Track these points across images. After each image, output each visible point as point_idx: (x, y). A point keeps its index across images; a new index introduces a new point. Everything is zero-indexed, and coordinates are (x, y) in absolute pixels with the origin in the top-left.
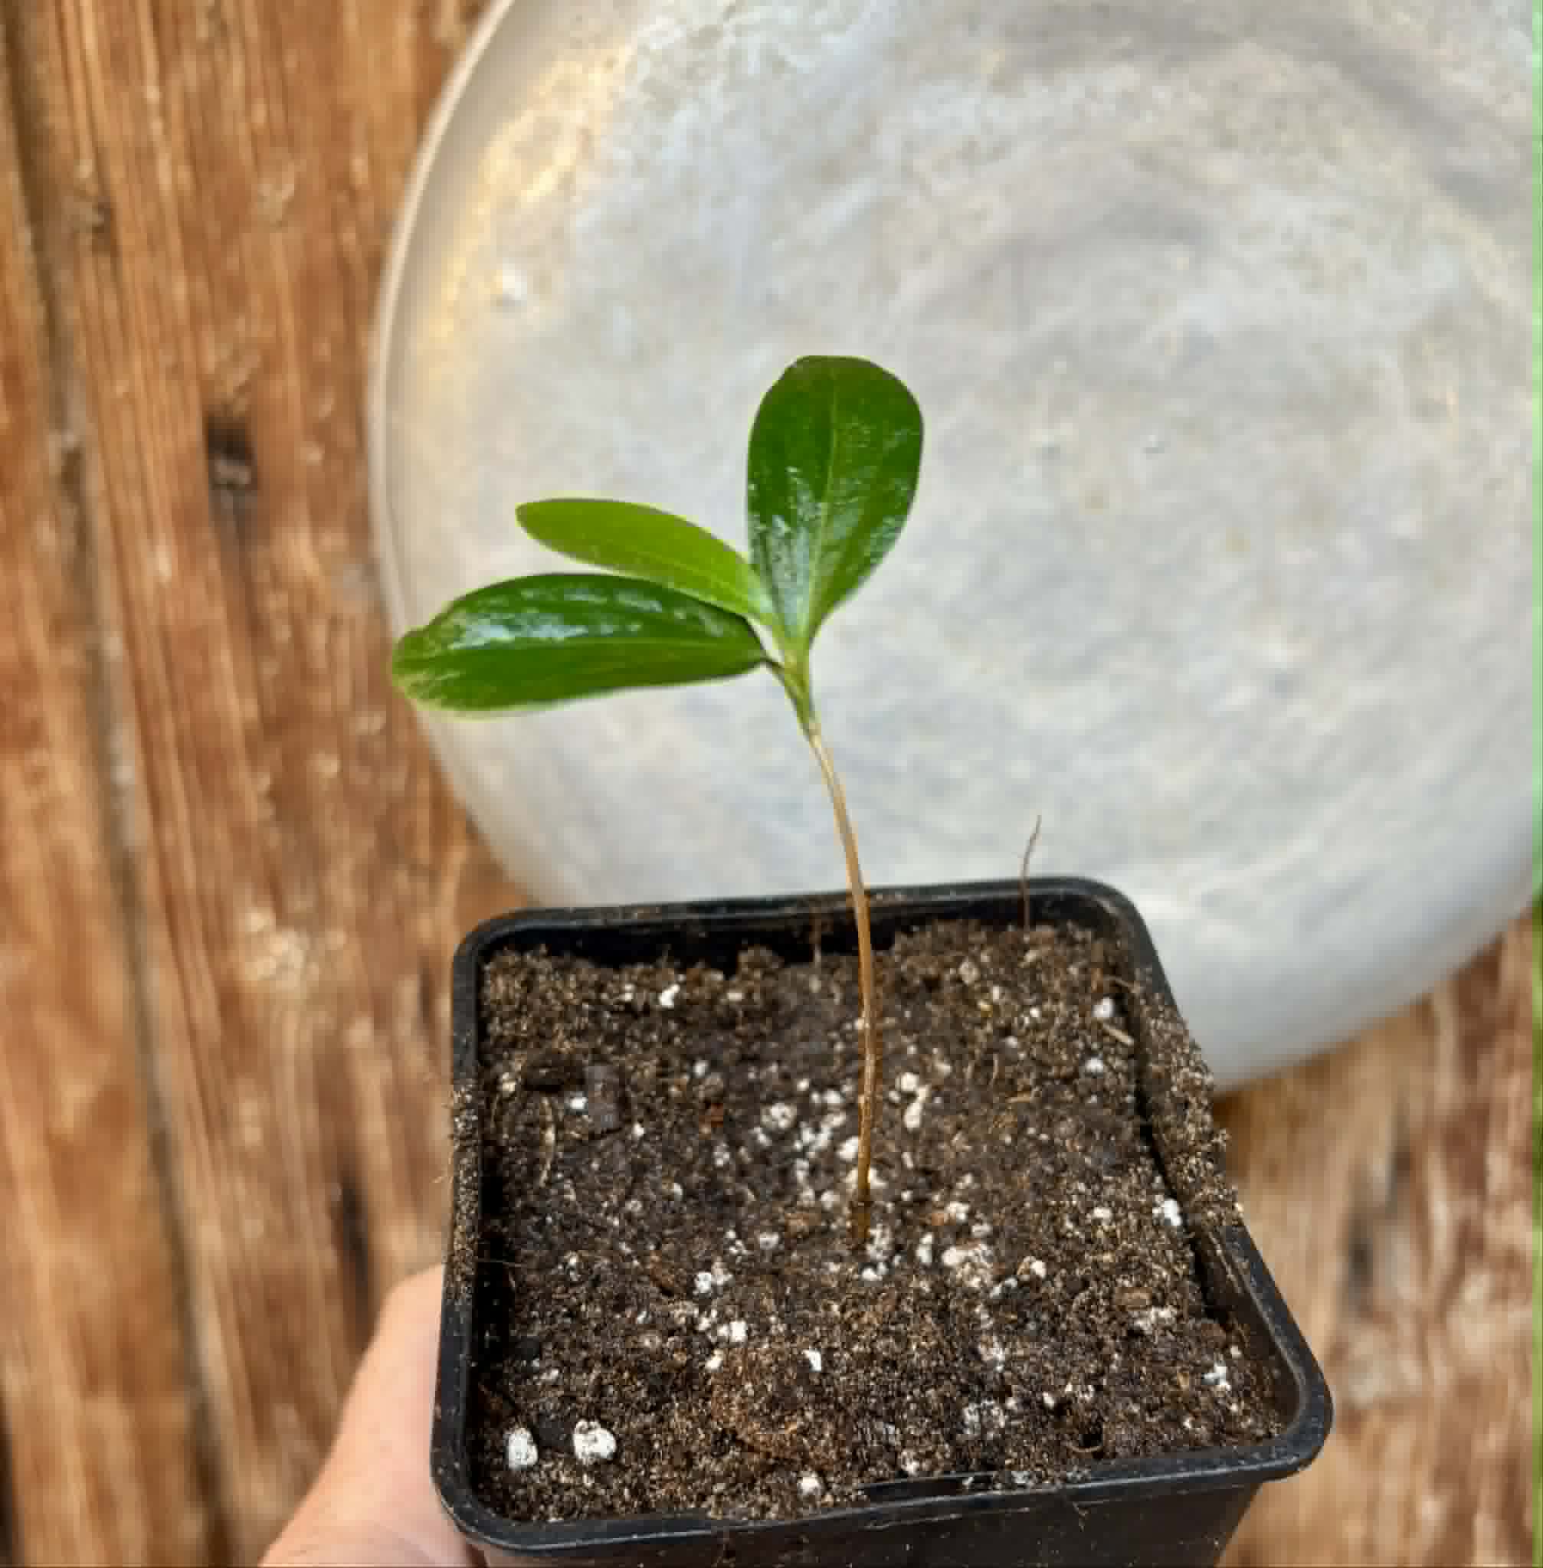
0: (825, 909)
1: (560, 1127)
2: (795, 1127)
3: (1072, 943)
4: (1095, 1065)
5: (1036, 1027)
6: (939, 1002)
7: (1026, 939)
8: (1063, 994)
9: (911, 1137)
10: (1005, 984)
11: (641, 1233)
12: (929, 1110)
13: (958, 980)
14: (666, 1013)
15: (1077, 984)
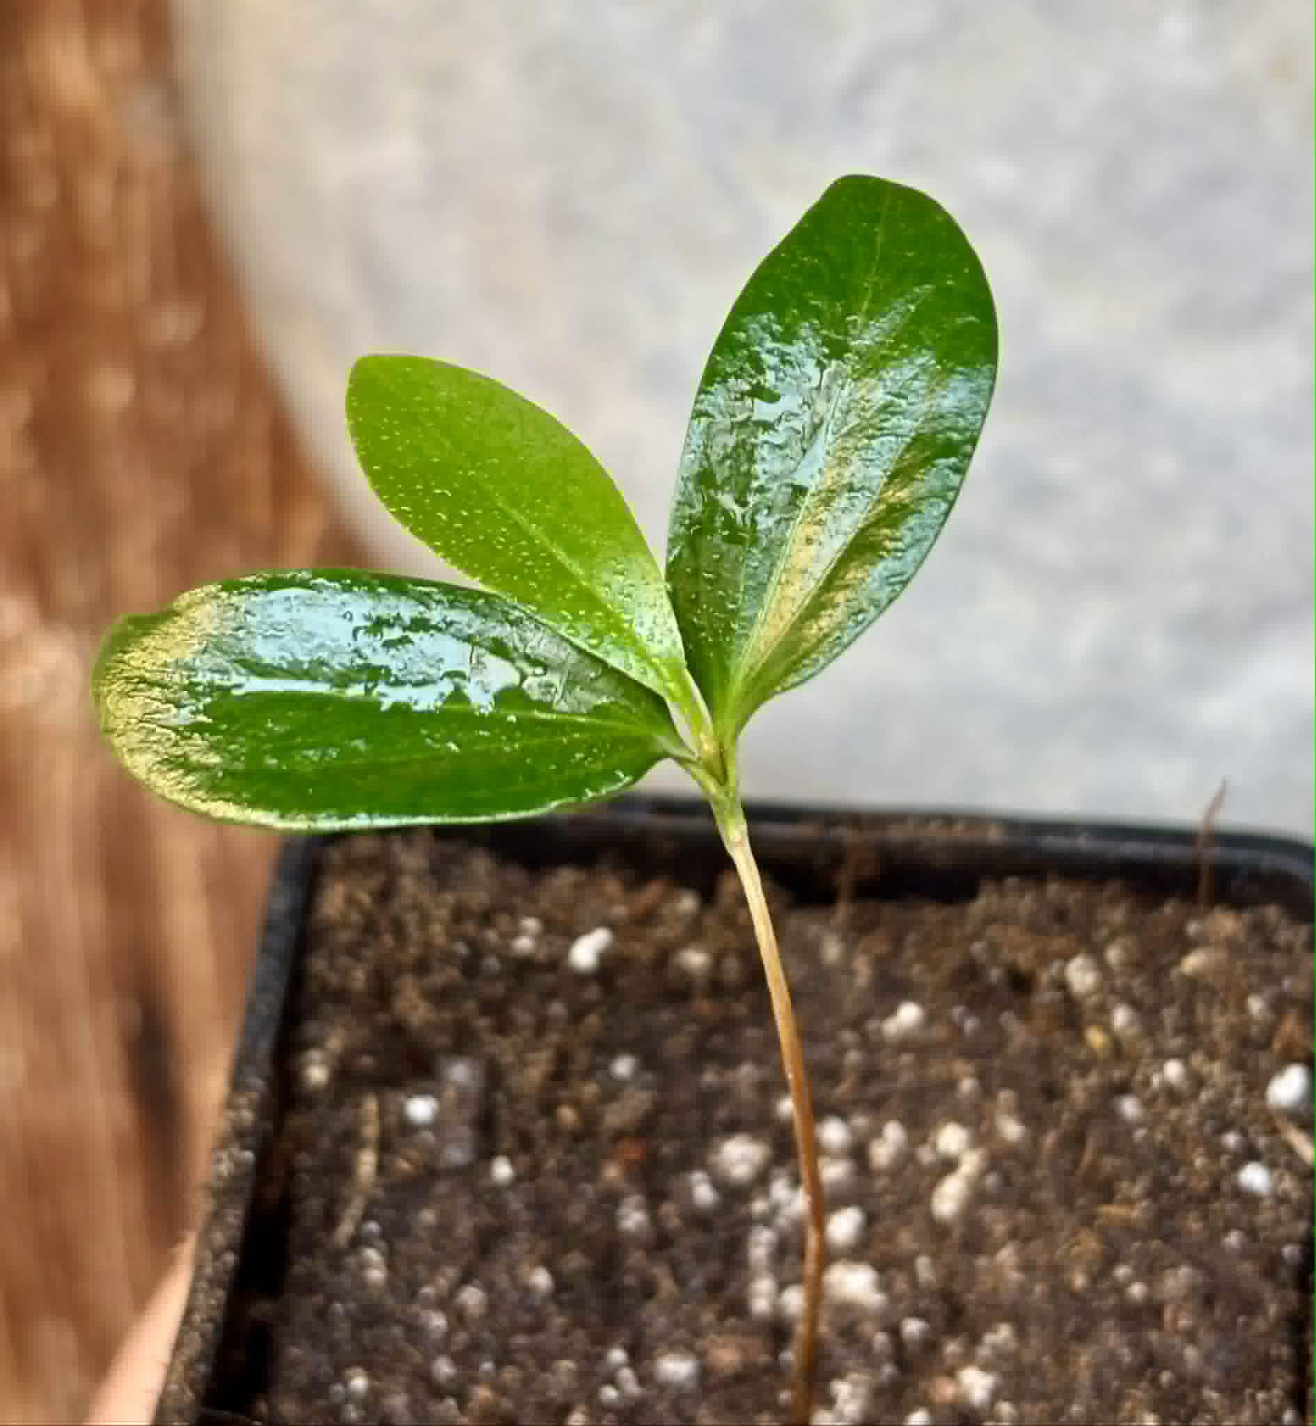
0: (873, 836)
1: (385, 1146)
2: (762, 1180)
3: (1269, 947)
4: (1255, 1177)
5: (1172, 1095)
6: (1025, 1014)
7: (1193, 928)
8: (1226, 1047)
9: (938, 1231)
10: (1135, 1004)
11: (475, 1346)
12: (977, 1197)
13: (1062, 985)
14: (581, 979)
15: (1254, 1030)
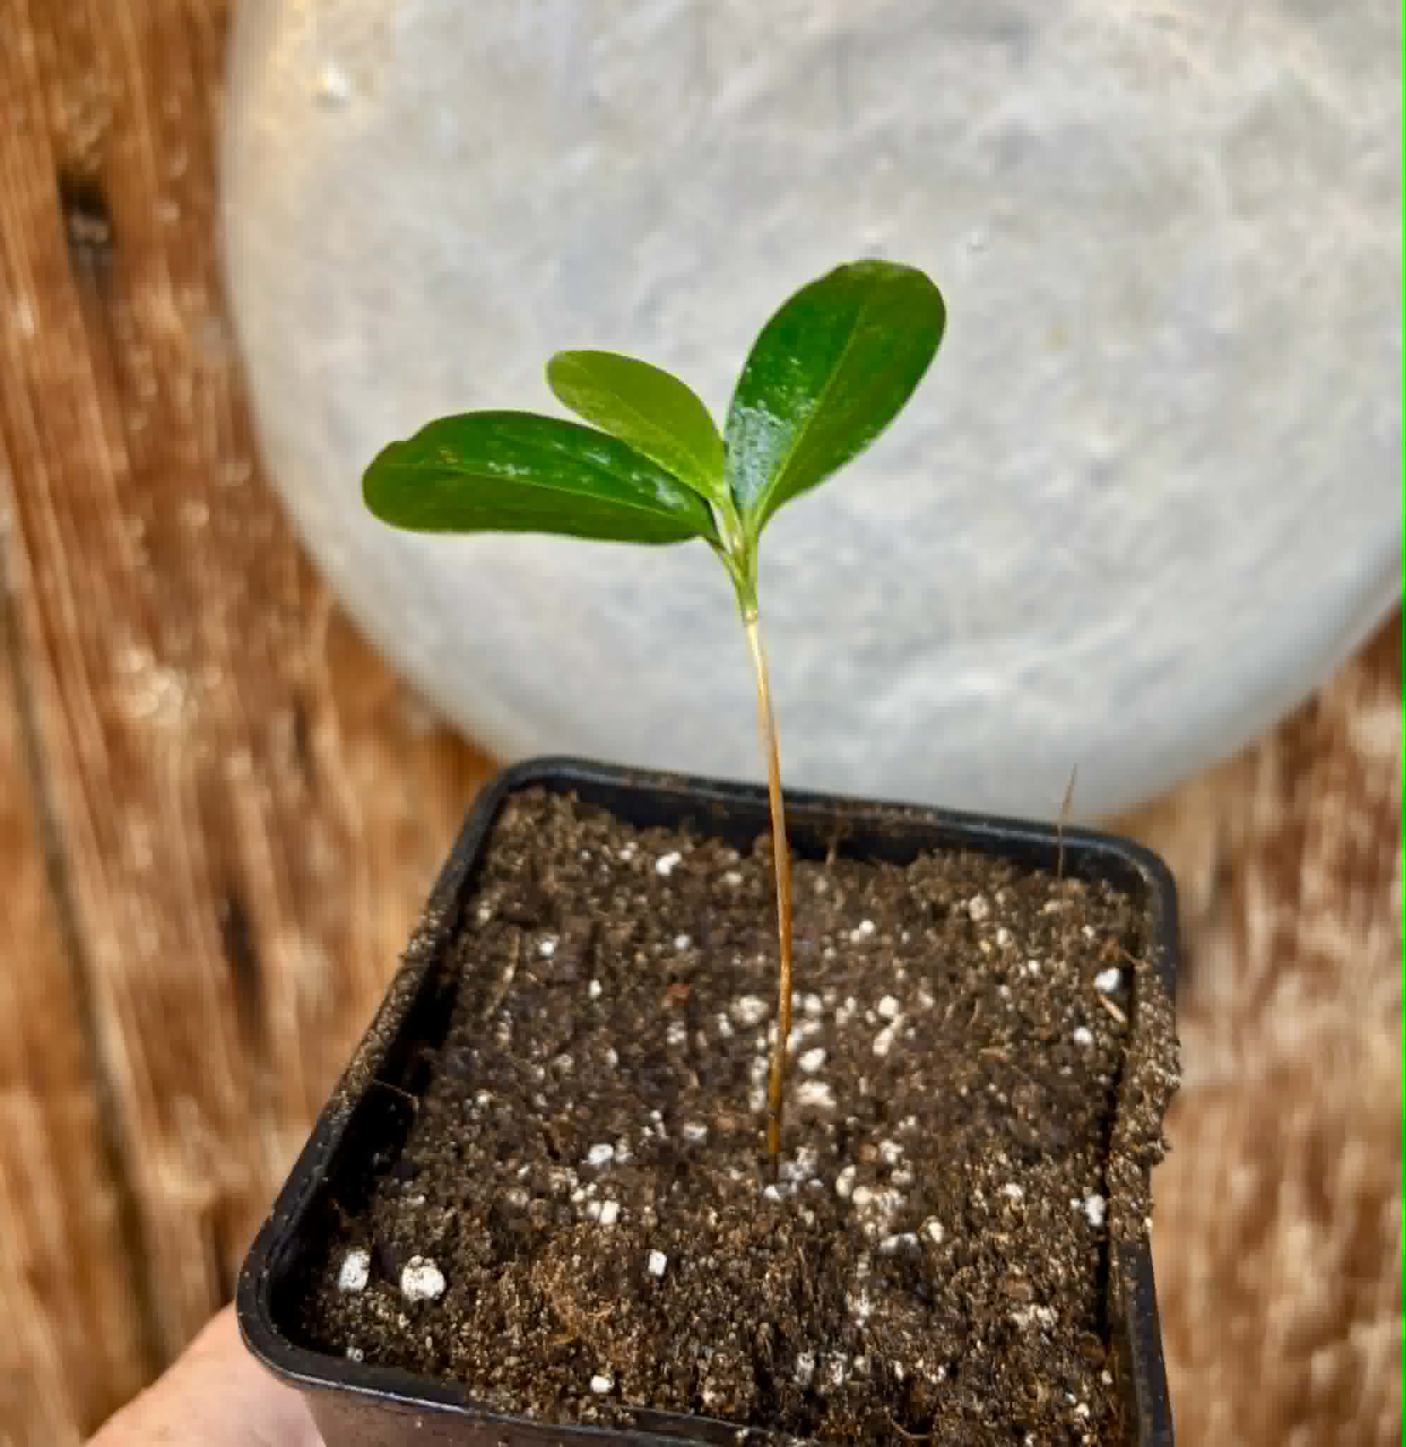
0: (851, 813)
1: (521, 967)
2: (764, 1024)
3: (1101, 902)
4: (1083, 1035)
5: (1032, 982)
6: (940, 932)
7: (1052, 888)
8: (1068, 952)
9: (873, 1064)
10: (1012, 928)
11: (563, 1092)
12: (900, 1040)
13: (966, 913)
14: (661, 880)
15: (1088, 946)
